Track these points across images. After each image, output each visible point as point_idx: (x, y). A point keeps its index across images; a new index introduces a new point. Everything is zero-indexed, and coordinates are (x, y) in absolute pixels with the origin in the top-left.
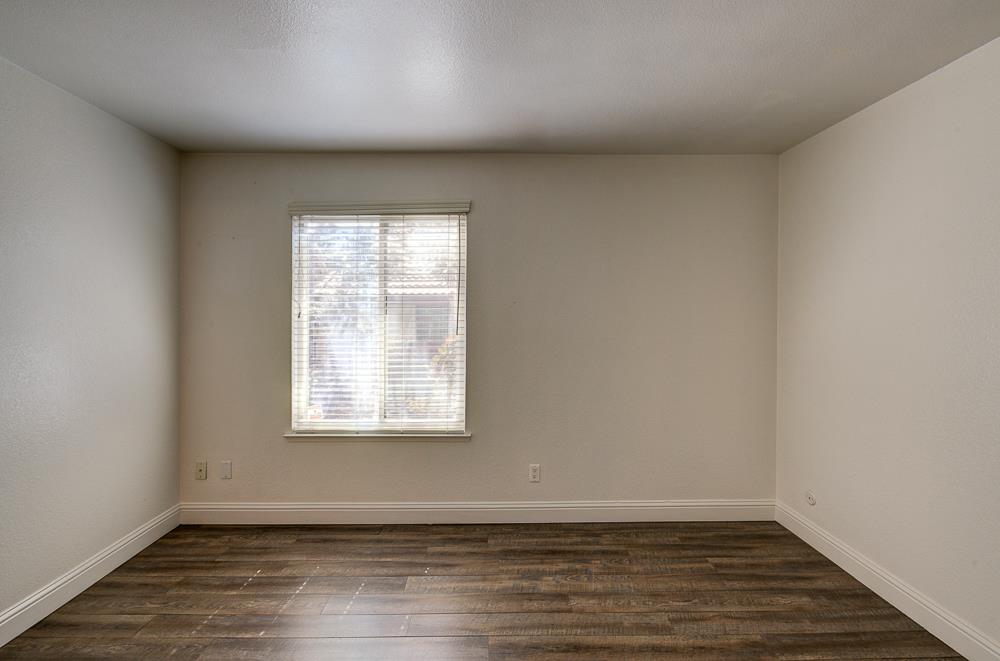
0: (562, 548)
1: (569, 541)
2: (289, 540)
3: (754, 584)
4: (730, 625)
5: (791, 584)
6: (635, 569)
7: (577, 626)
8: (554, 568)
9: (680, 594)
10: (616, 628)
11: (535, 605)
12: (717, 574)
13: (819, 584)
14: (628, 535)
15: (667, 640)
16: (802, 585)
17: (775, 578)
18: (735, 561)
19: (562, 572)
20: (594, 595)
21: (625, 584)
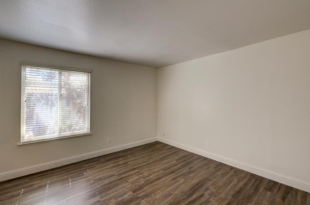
0: (120, 156)
1: (120, 154)
2: (27, 180)
3: (158, 151)
4: (157, 157)
5: (163, 149)
6: (137, 155)
7: (132, 166)
8: (121, 160)
9: (147, 156)
10: (139, 164)
11: (121, 166)
12: (152, 151)
13: (167, 148)
14: (133, 150)
15: (149, 162)
16: (165, 149)
17: (161, 149)
18: (154, 148)
19: (123, 160)
20: (132, 161)
21: (137, 158)
